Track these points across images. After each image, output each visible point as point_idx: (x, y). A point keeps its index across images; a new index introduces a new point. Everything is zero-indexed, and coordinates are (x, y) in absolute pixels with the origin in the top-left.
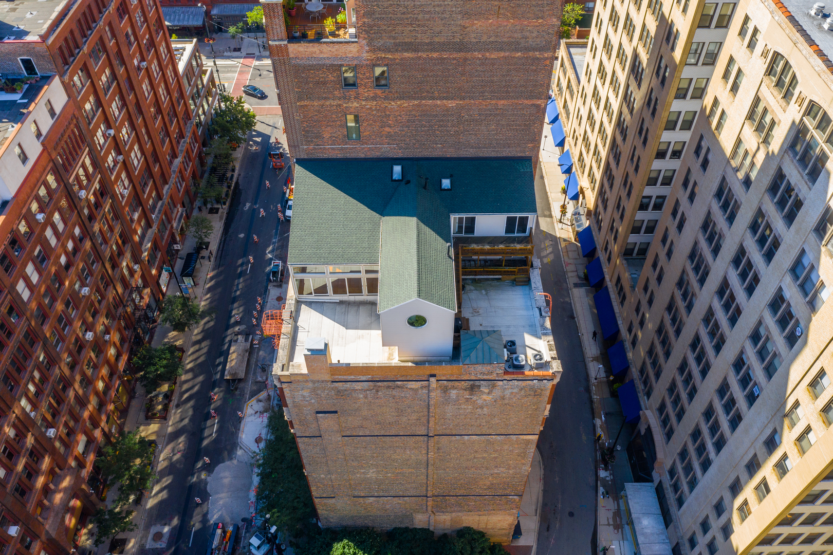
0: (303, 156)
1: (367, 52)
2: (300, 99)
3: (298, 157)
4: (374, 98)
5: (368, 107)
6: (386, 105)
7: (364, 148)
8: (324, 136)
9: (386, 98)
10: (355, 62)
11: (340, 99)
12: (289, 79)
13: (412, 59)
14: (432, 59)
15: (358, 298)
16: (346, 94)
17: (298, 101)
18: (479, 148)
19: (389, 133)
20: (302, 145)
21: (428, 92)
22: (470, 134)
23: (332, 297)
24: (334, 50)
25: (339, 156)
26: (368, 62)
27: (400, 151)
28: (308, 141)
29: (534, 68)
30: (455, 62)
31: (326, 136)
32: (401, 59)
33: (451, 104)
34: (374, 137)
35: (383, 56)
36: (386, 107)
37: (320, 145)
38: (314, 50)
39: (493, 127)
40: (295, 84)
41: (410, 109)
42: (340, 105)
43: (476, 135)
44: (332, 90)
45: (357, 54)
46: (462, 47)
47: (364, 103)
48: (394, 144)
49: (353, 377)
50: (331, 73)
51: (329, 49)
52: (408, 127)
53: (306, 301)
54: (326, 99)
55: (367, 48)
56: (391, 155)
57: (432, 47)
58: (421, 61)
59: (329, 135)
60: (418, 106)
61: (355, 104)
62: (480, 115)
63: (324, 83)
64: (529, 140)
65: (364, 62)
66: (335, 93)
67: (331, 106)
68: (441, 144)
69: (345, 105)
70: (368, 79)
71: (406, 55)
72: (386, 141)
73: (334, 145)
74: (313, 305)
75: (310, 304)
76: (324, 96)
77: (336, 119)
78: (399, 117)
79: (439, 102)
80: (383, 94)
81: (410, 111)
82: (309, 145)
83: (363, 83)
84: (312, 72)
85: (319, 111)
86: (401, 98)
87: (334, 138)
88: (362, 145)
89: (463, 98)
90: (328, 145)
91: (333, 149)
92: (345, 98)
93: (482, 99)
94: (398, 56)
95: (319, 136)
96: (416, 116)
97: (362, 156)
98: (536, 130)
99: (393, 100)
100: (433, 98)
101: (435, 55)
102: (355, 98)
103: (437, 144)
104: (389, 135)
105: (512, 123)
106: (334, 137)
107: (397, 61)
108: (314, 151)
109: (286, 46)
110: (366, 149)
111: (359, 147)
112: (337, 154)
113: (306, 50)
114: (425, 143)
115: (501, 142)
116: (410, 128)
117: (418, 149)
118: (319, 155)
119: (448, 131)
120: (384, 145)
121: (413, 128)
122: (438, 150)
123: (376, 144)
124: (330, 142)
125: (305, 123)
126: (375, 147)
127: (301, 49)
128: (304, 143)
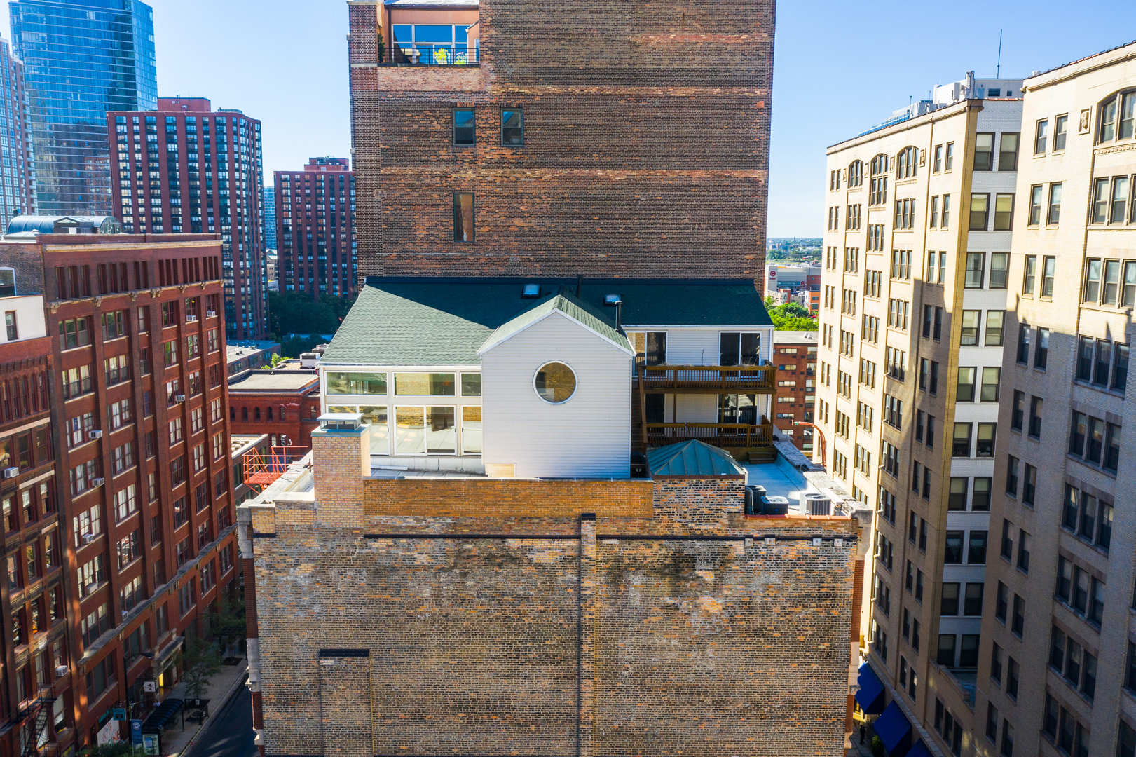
0: (380, 272)
1: (493, 83)
2: (386, 163)
3: (371, 275)
4: (500, 164)
5: (490, 179)
6: (519, 176)
7: (479, 258)
8: (417, 233)
9: (518, 164)
10: (474, 101)
11: (447, 163)
12: (373, 128)
13: (560, 96)
14: (588, 96)
16: (457, 154)
17: (383, 167)
18: (666, 261)
19: (521, 228)
20: (380, 250)
21: (583, 154)
22: (651, 234)
24: (443, 79)
25: (439, 273)
26: (494, 101)
27: (538, 265)
28: (391, 243)
29: (743, 113)
30: (622, 102)
31: (421, 232)
32: (543, 96)
33: (619, 175)
34: (496, 237)
35: (517, 90)
36: (518, 179)
37: (409, 251)
38: (415, 78)
39: (687, 221)
40: (380, 136)
41: (556, 184)
42: (445, 176)
43: (659, 235)
44: (436, 149)
45: (478, 86)
46: (632, 77)
47: (483, 172)
48: (528, 251)
50: (437, 119)
51: (438, 77)
52: (551, 218)
54: (426, 163)
55: (494, 77)
56: (522, 274)
57: (589, 77)
58: (572, 100)
59: (425, 232)
60: (568, 178)
61: (471, 175)
62: (664, 196)
63: (426, 135)
64: (745, 247)
65: (487, 99)
66: (441, 152)
67: (433, 176)
68: (604, 252)
69: (454, 175)
70: (492, 129)
71: (551, 89)
72: (516, 244)
73: (433, 251)
76: (425, 157)
77: (439, 201)
78: (538, 200)
79: (599, 172)
80: (514, 157)
81: (555, 188)
82: (392, 251)
83: (484, 136)
84: (409, 115)
85: (412, 186)
86: (541, 165)
87: (432, 238)
88: (477, 251)
89: (636, 166)
90: (422, 251)
91: (429, 258)
92: (455, 163)
93: (667, 169)
94: (537, 90)
95: (408, 233)
96: (564, 198)
97: (475, 273)
98: (755, 227)
99: (529, 167)
100: (591, 165)
101: (594, 90)
102: (471, 162)
103: (597, 252)
104: (521, 234)
105: (717, 213)
106: (432, 235)
107: (537, 98)
108: (397, 263)
109: (375, 70)
110: (482, 261)
111: (471, 256)
112: (435, 270)
113: (403, 78)
114: (579, 249)
115: (702, 250)
116: (555, 221)
117: (567, 260)
118: (405, 271)
119: (614, 227)
120: (512, 252)
121: (559, 221)
122: (599, 264)
123: (500, 251)
124: (425, 245)
125: (389, 208)
126: (497, 256)
127: (396, 77)
128: (383, 247)
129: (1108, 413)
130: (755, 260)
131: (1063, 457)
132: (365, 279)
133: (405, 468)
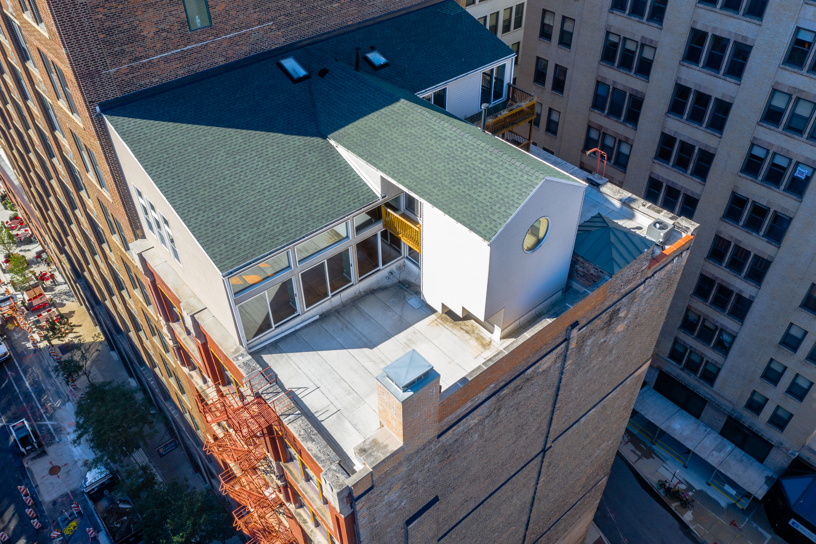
0: (114, 94)
3: (103, 100)
7: (221, 43)
8: (145, 33)
15: (347, 294)
20: (106, 67)
23: (306, 313)
25: (182, 73)
27: (280, 33)
28: (116, 55)
31: (148, 31)
34: (233, 13)
37: (141, 58)
48: (269, 21)
49: (469, 404)
53: (265, 347)
56: (266, 46)
59: (154, 29)
72: (255, 16)
73: (168, 49)
74: (281, 345)
75: (275, 347)
82: (121, 64)
87: (164, 34)
88: (217, 36)
90: (157, 53)
91: (166, 60)
95: (134, 37)
97: (220, 61)
106: (163, 30)
108: (130, 76)
110: (225, 45)
111: (212, 43)
112: (178, 71)
114: (315, 4)
117: (306, 19)
118: (142, 83)
120: (253, 26)
122: (335, 14)
123: (241, 28)
124: (158, 46)
125: (100, 9)
126: (239, 36)
128: (108, 62)
129: (642, 37)
131: (597, 63)
132: (98, 108)
133: (317, 317)
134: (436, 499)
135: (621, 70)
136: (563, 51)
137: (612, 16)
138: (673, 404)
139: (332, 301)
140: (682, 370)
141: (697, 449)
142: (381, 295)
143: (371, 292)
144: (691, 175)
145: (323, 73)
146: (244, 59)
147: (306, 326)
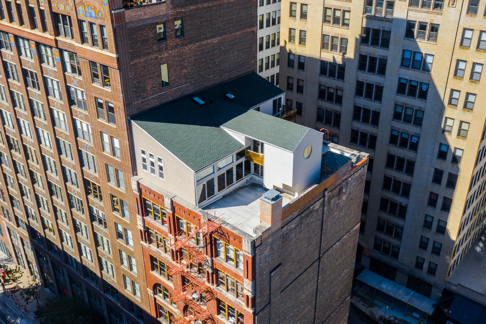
0: (135, 112)
1: (171, 9)
2: (132, 58)
3: (131, 114)
4: (176, 47)
5: (173, 55)
6: (183, 50)
7: (172, 91)
9: (183, 45)
10: (165, 19)
11: (156, 52)
12: (125, 43)
13: (195, 10)
14: (204, 8)
15: (233, 187)
16: (160, 46)
17: (131, 61)
18: (231, 71)
19: (185, 73)
20: (134, 101)
21: (204, 34)
22: (226, 62)
23: (218, 195)
24: (152, 11)
25: (158, 104)
26: (172, 17)
27: (192, 87)
28: (138, 97)
29: (250, 5)
30: (215, 8)
31: (149, 87)
32: (189, 12)
33: (215, 40)
34: (177, 80)
35: (180, 10)
36: (183, 52)
37: (145, 98)
38: (140, 13)
39: (236, 53)
40: (129, 45)
41: (195, 50)
42: (157, 58)
43: (228, 61)
44: (152, 46)
45: (166, 12)
47: (170, 52)
48: (188, 83)
50: (151, 31)
51: (150, 11)
52: (195, 65)
54: (148, 54)
55: (171, 6)
56: (187, 93)
58: (199, 11)
59: (151, 87)
60: (199, 46)
61: (166, 55)
62: (229, 45)
63: (147, 40)
64: (252, 58)
65: (169, 17)
66: (154, 47)
67: (152, 59)
68: (212, 74)
69: (160, 57)
70: (172, 31)
71: (192, 7)
72: (184, 81)
73: (155, 94)
76: (148, 51)
77: (155, 71)
78: (190, 59)
79: (209, 41)
80: (181, 42)
81: (196, 52)
82: (139, 100)
83: (169, 35)
84: (140, 32)
85: (144, 67)
86: (190, 43)
87: (154, 89)
88: (170, 89)
89: (221, 35)
90: (151, 96)
91: (153, 98)
92: (159, 51)
93: (229, 33)
94: (187, 9)
95: (144, 90)
96: (198, 55)
97: (171, 99)
98: (254, 50)
99: (186, 45)
100: (206, 39)
101: (206, 5)
102: (166, 49)
103: (210, 75)
104: (185, 76)
105: (244, 47)
106: (154, 87)
107: (187, 13)
108: (141, 105)
109: (123, 12)
110: (173, 92)
111: (169, 92)
112: (156, 103)
113: (136, 14)
114: (205, 76)
115: (240, 63)
116: (196, 66)
117: (201, 82)
118: (144, 108)
119: (215, 63)
120: (183, 85)
121: (198, 66)
122: (211, 80)
123: (179, 86)
124: (151, 93)
125: (136, 80)
126: (178, 89)
127: (133, 14)
128: (135, 99)
129: (336, 86)
130: (254, 62)
131: (317, 100)
132: (129, 117)
133: (222, 197)
134: (280, 264)
135: (328, 102)
136: (299, 95)
137: (321, 78)
138: (380, 276)
139: (227, 190)
140: (381, 254)
141: (396, 296)
142: (245, 189)
143: (240, 188)
144: (368, 148)
145: (211, 102)
146: (179, 98)
147: (218, 200)
